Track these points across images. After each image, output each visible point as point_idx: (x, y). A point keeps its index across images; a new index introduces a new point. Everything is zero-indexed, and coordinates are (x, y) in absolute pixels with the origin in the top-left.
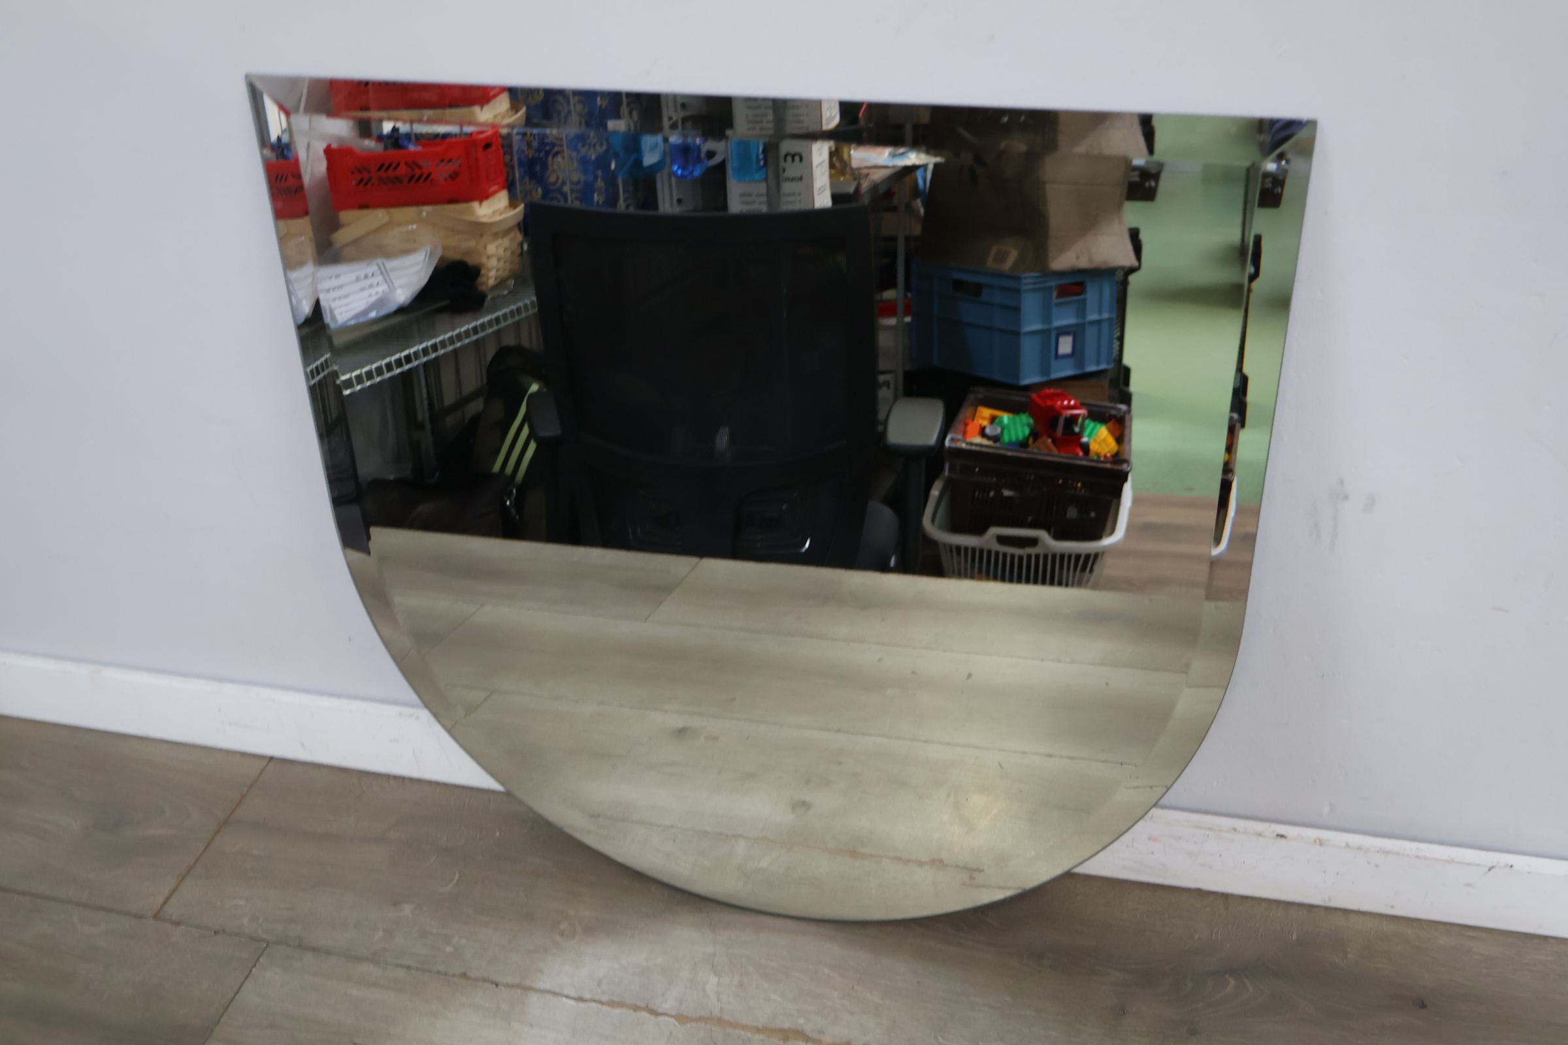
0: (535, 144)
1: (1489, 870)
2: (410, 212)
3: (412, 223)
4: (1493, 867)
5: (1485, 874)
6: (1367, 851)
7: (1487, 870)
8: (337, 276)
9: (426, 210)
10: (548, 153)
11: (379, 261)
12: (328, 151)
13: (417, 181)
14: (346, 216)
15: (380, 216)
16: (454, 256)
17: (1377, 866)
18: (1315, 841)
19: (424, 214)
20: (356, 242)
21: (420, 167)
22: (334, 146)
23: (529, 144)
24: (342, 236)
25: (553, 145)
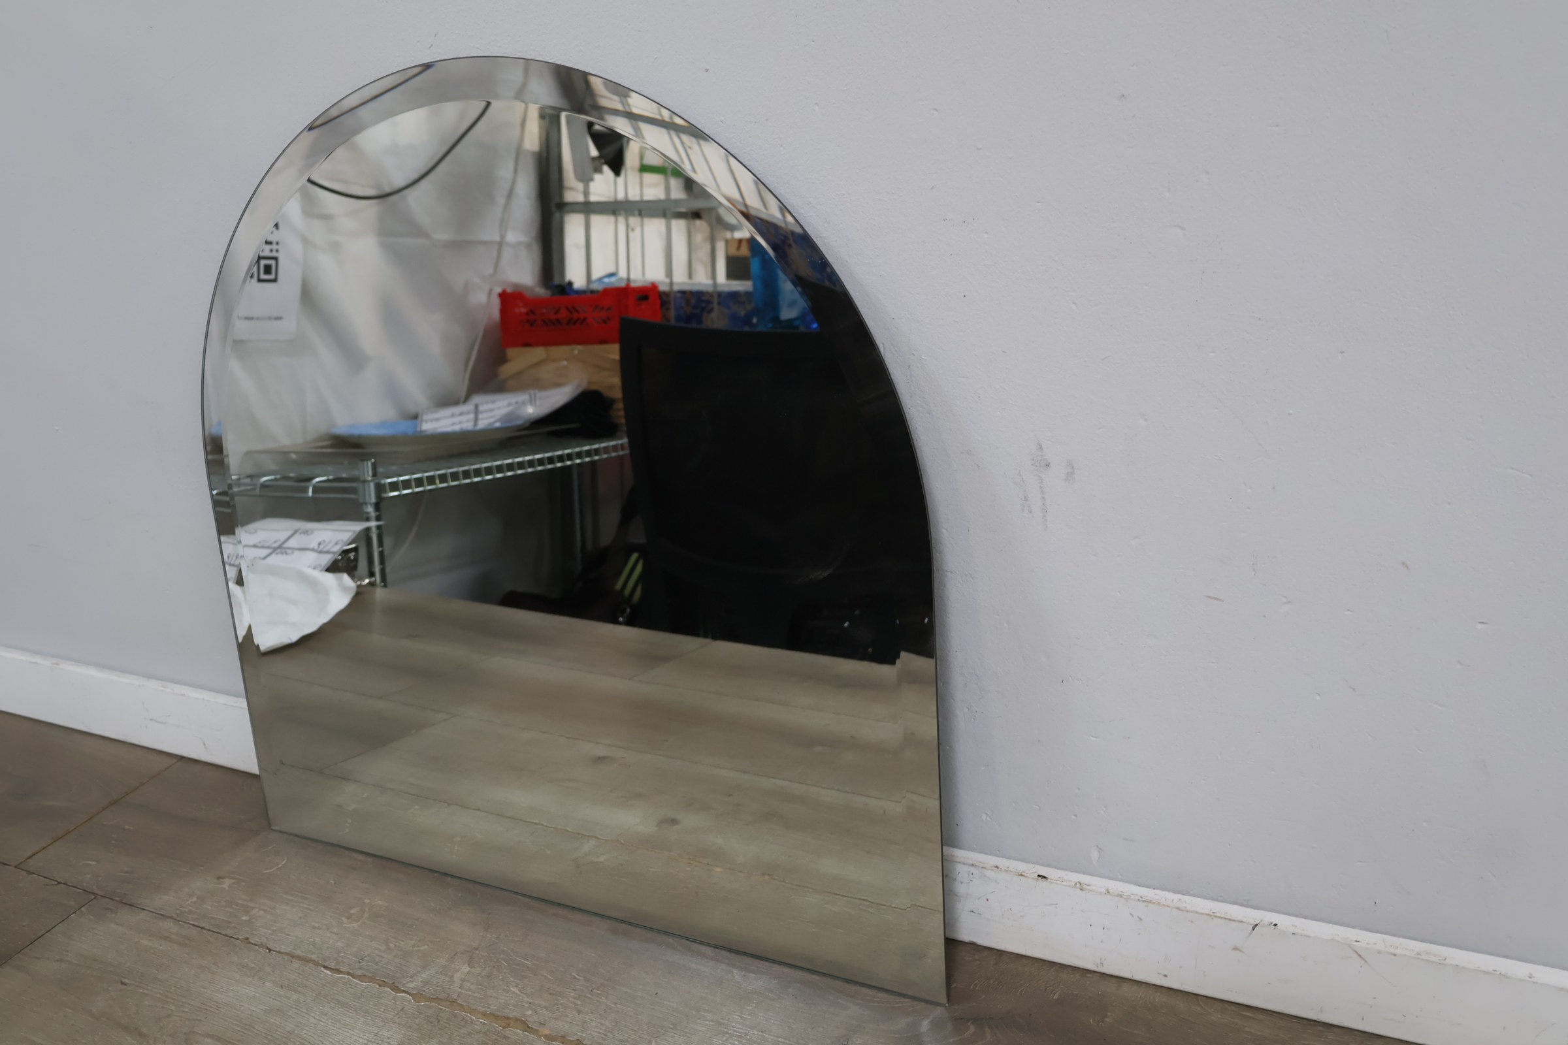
0: (693, 301)
1: (1254, 929)
2: (564, 350)
3: (566, 360)
4: (1256, 925)
5: (1251, 934)
6: (1128, 899)
7: (1251, 929)
8: (493, 402)
9: (577, 349)
10: (703, 309)
11: (532, 392)
12: (503, 296)
13: (574, 324)
14: (511, 352)
15: (538, 353)
16: (594, 387)
17: (1141, 919)
18: (1076, 884)
19: (576, 352)
20: (517, 375)
21: (578, 312)
22: (509, 290)
23: (688, 302)
24: (507, 370)
25: (709, 302)
